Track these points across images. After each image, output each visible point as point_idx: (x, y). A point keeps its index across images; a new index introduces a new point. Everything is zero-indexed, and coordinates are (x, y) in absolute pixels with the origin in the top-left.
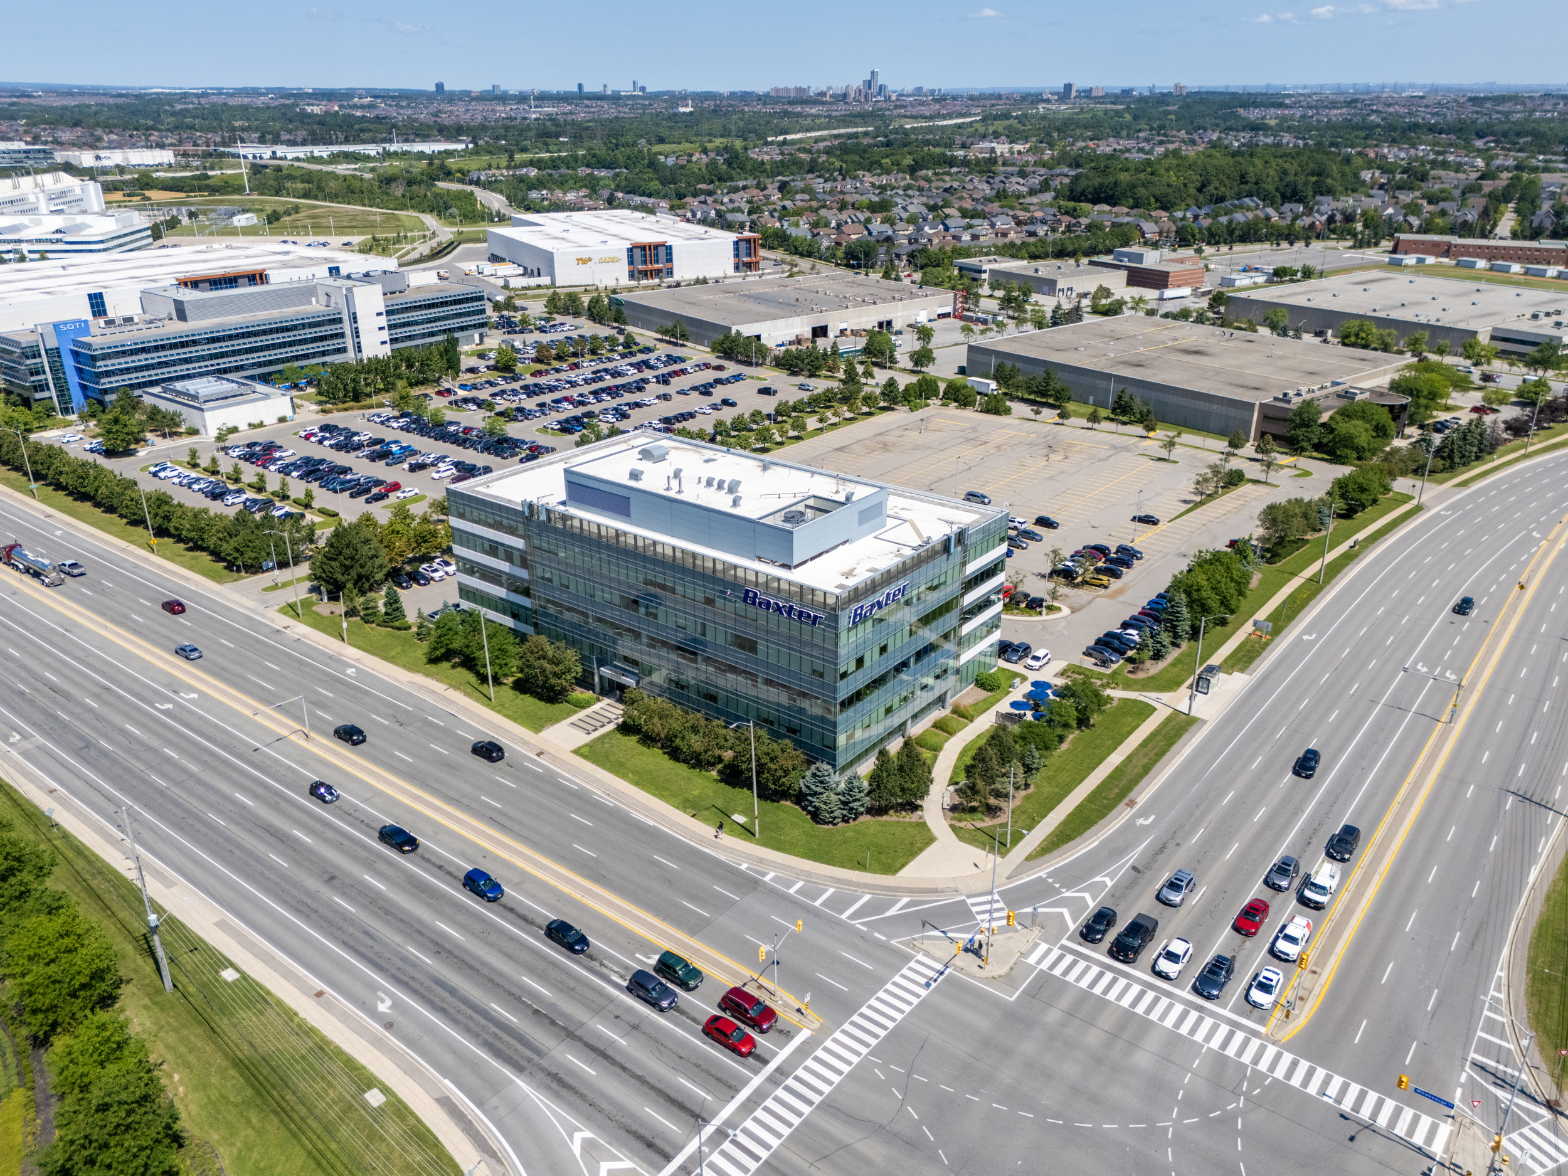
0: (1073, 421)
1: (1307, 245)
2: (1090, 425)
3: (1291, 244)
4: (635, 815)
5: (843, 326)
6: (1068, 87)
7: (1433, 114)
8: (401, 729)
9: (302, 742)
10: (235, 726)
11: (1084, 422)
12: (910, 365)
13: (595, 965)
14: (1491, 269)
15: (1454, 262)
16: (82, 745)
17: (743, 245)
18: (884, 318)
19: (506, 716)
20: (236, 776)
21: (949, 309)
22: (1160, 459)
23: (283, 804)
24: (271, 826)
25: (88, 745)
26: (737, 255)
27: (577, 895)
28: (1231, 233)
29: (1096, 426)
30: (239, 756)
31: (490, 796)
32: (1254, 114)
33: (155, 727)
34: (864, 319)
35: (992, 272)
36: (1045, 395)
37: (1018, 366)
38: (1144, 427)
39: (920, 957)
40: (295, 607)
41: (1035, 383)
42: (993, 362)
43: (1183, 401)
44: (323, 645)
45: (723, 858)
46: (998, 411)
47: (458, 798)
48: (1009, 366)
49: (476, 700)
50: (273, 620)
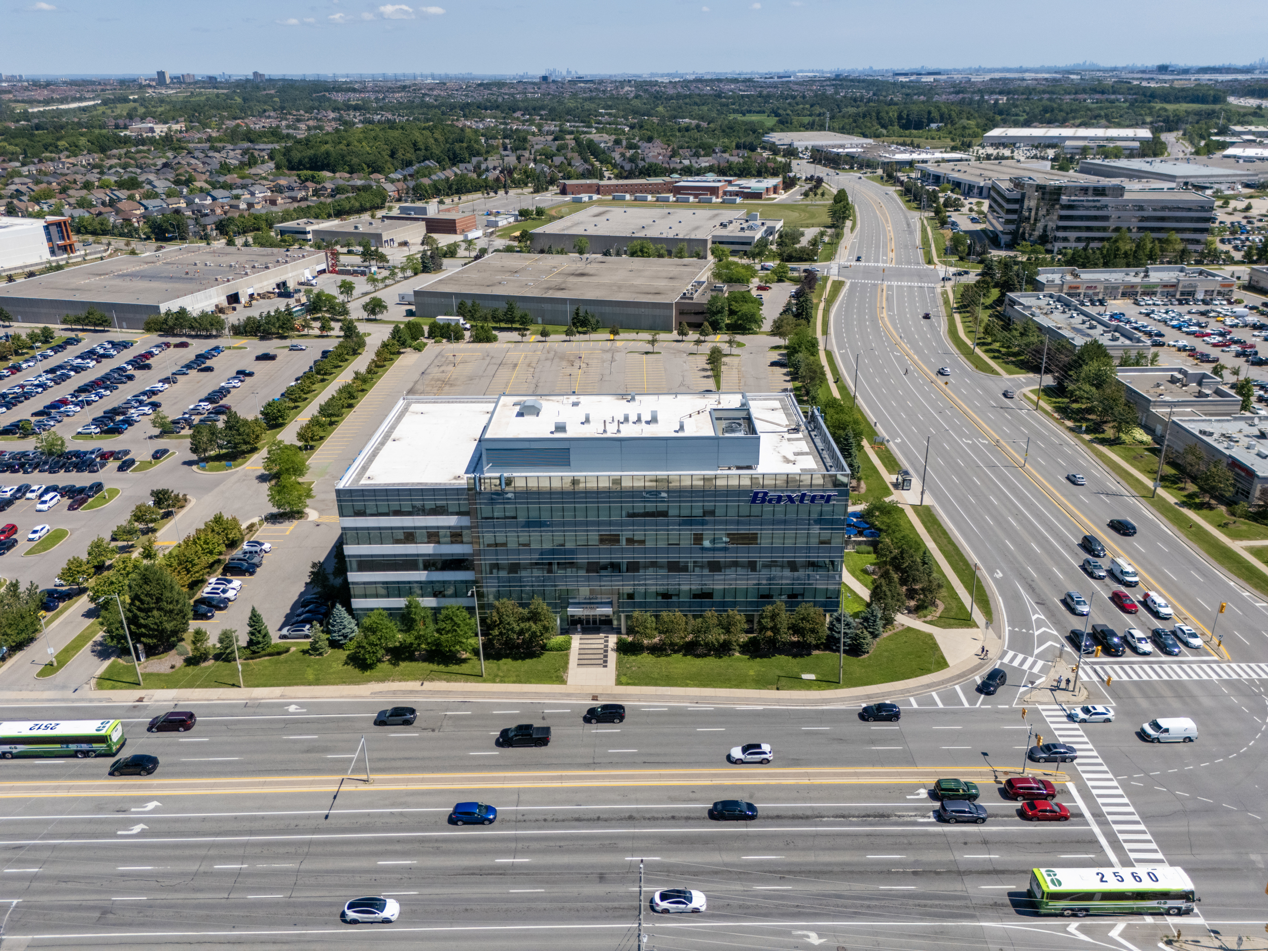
0: (552, 337)
1: (506, 193)
2: (568, 338)
3: (496, 193)
4: (739, 707)
5: (250, 291)
6: (161, 74)
7: (466, 95)
8: (436, 733)
9: (363, 788)
10: (259, 809)
11: (564, 337)
12: (365, 315)
13: (894, 819)
14: (635, 200)
15: (610, 197)
16: (97, 914)
17: (53, 229)
18: (279, 280)
19: (514, 682)
20: (346, 849)
21: (323, 266)
22: (647, 353)
23: (444, 846)
24: (466, 868)
25: (105, 911)
26: (50, 239)
27: (805, 781)
28: (450, 188)
29: (572, 338)
30: (316, 831)
31: (614, 747)
32: (340, 97)
33: (161, 853)
34: (265, 283)
35: (315, 232)
36: (512, 322)
37: (477, 302)
38: (611, 332)
39: (1040, 707)
40: (115, 678)
41: (500, 313)
42: (455, 302)
43: (618, 310)
44: (219, 699)
45: (843, 707)
46: (489, 339)
47: (591, 761)
48: (469, 303)
49: (466, 681)
50: (109, 700)
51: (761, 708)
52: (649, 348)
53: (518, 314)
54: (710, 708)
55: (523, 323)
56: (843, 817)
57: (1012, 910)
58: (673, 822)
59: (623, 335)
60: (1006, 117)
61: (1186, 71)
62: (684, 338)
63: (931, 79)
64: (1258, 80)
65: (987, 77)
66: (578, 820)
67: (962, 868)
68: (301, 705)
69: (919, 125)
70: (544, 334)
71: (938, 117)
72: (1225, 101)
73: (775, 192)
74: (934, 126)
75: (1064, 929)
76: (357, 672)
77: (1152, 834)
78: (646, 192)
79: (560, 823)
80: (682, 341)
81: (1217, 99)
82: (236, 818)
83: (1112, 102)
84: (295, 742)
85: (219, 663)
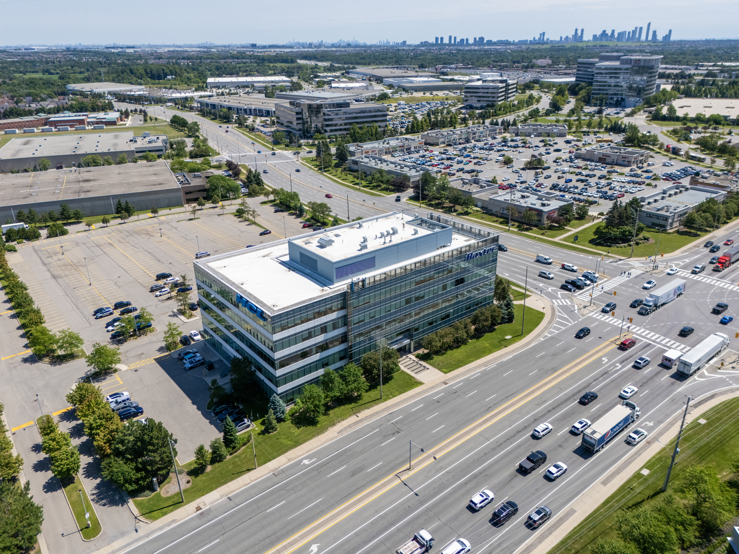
2: (123, 221)
4: (504, 360)
8: (403, 433)
9: (412, 473)
19: (400, 394)
22: (191, 220)
23: (487, 473)
30: (422, 503)
36: (70, 218)
37: (33, 209)
38: (152, 212)
39: (590, 315)
40: (155, 508)
41: (57, 215)
42: (13, 213)
43: (142, 198)
44: (252, 481)
45: (536, 343)
46: (64, 233)
47: (486, 408)
48: (26, 212)
49: (377, 404)
50: (174, 521)
51: (511, 356)
52: (192, 216)
53: (71, 212)
54: (493, 365)
55: (78, 218)
56: (596, 380)
57: (679, 382)
58: (550, 413)
59: (161, 212)
60: (220, 71)
61: (264, 47)
62: (203, 207)
63: (132, 50)
64: (302, 52)
65: (166, 50)
66: (519, 432)
67: (649, 377)
68: (309, 457)
69: (159, 78)
70: (105, 221)
71: (169, 72)
72: (296, 62)
73: (121, 121)
74: (169, 77)
75: (695, 380)
76: (310, 428)
77: (673, 340)
78: (34, 127)
79: (515, 438)
80: (216, 207)
81: (293, 61)
82: (372, 523)
83: (245, 63)
84: (338, 474)
85: (217, 465)
